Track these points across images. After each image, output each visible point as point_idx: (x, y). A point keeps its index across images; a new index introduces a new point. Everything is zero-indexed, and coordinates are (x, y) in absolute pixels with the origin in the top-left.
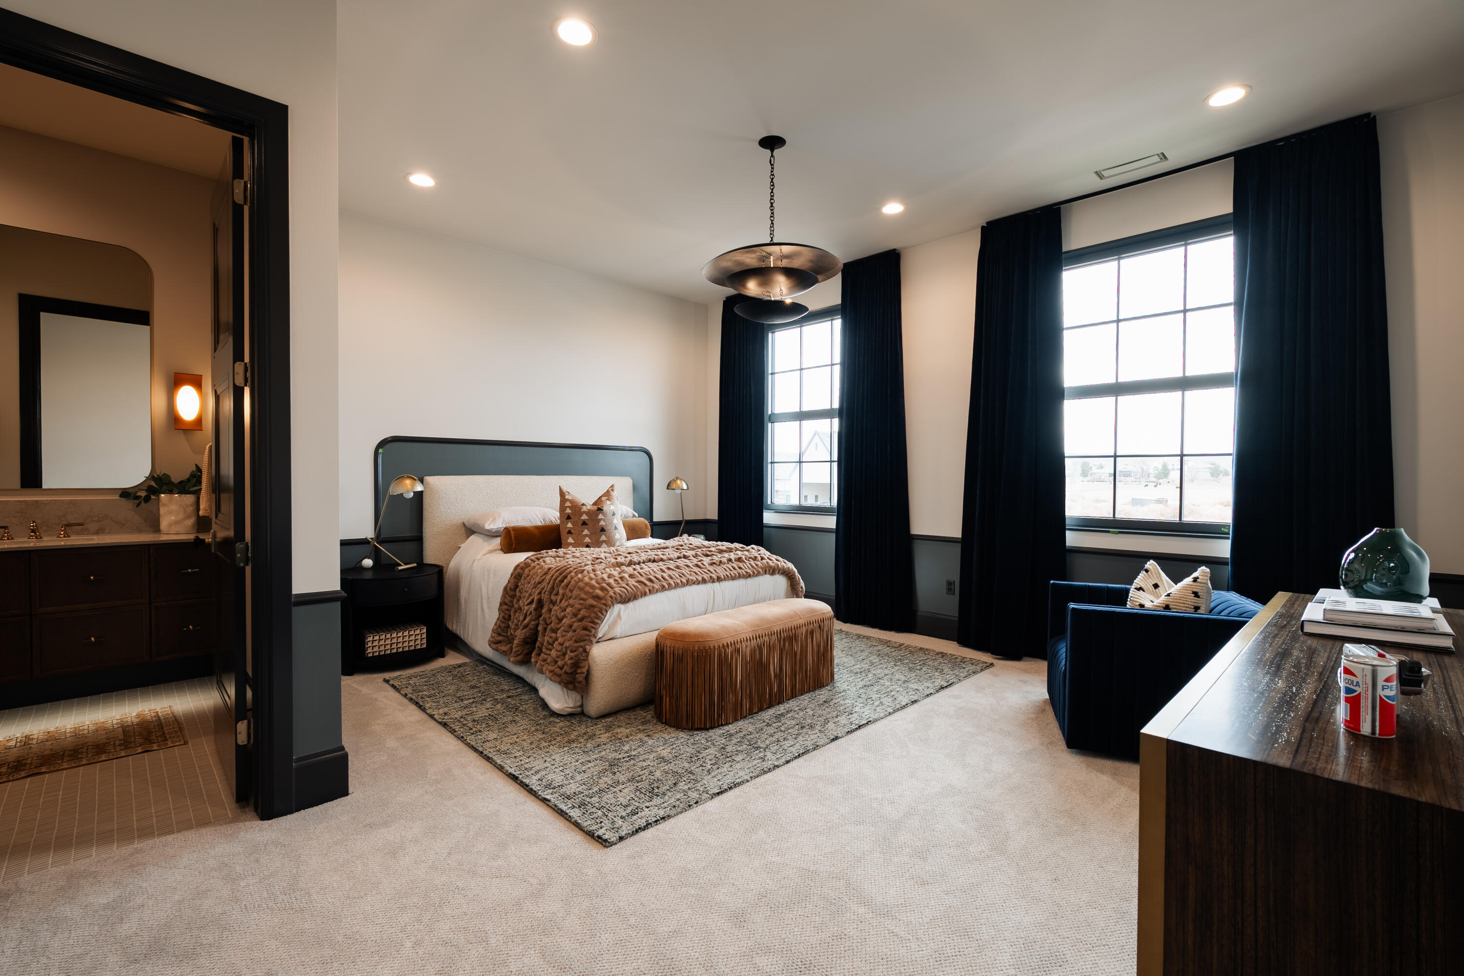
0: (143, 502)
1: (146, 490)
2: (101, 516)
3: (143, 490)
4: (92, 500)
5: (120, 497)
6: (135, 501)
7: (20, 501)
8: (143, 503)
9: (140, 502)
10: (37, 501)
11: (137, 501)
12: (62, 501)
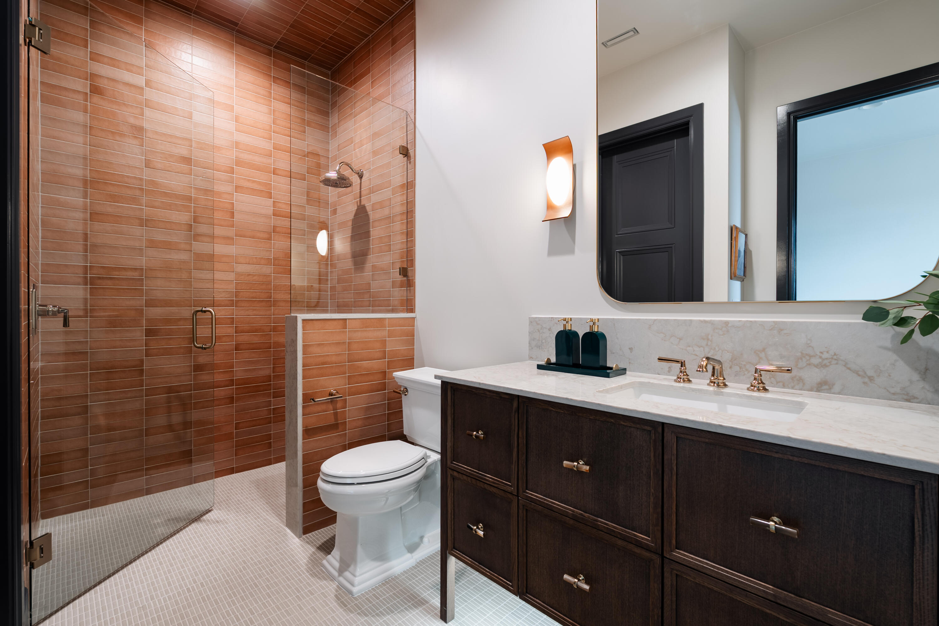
0: (917, 330)
1: (926, 304)
2: (825, 355)
3: (919, 303)
4: (811, 323)
5: (863, 319)
6: (897, 329)
7: (705, 322)
8: (917, 335)
9: (912, 332)
10: (727, 323)
11: (904, 330)
12: (762, 324)
